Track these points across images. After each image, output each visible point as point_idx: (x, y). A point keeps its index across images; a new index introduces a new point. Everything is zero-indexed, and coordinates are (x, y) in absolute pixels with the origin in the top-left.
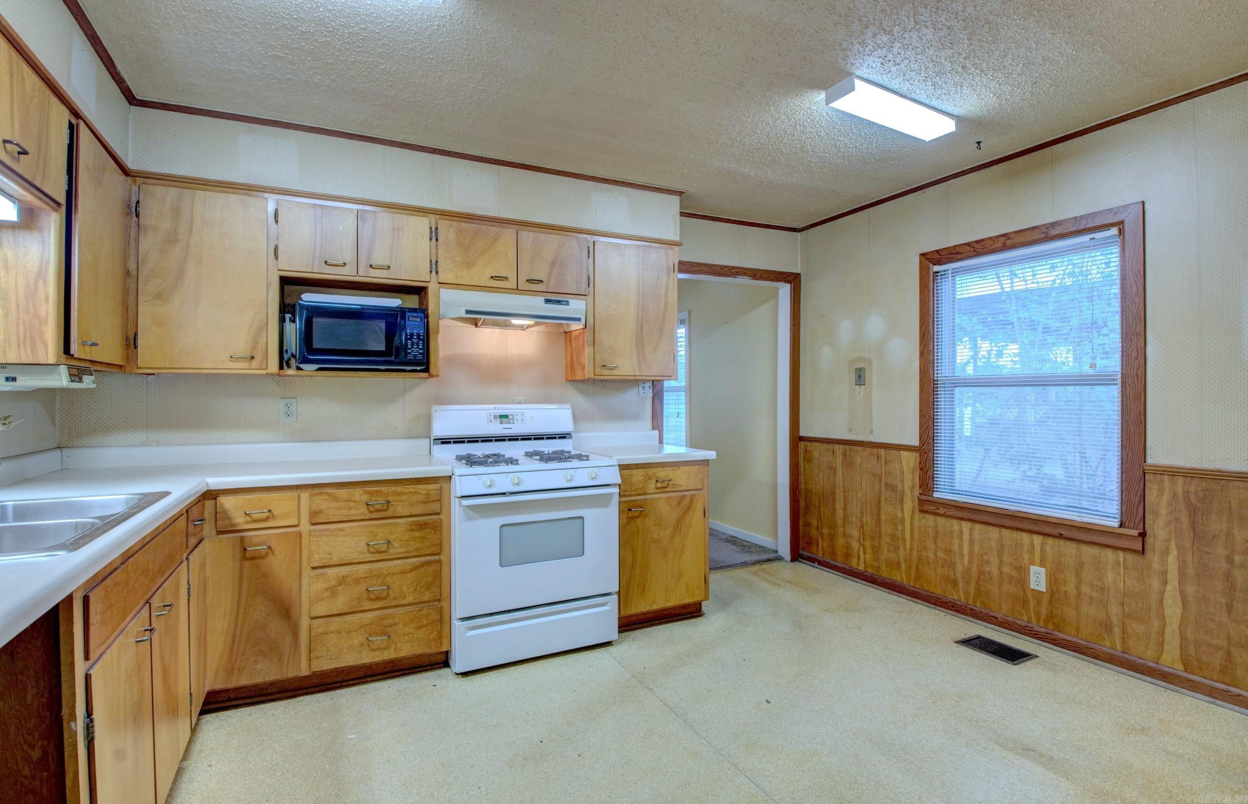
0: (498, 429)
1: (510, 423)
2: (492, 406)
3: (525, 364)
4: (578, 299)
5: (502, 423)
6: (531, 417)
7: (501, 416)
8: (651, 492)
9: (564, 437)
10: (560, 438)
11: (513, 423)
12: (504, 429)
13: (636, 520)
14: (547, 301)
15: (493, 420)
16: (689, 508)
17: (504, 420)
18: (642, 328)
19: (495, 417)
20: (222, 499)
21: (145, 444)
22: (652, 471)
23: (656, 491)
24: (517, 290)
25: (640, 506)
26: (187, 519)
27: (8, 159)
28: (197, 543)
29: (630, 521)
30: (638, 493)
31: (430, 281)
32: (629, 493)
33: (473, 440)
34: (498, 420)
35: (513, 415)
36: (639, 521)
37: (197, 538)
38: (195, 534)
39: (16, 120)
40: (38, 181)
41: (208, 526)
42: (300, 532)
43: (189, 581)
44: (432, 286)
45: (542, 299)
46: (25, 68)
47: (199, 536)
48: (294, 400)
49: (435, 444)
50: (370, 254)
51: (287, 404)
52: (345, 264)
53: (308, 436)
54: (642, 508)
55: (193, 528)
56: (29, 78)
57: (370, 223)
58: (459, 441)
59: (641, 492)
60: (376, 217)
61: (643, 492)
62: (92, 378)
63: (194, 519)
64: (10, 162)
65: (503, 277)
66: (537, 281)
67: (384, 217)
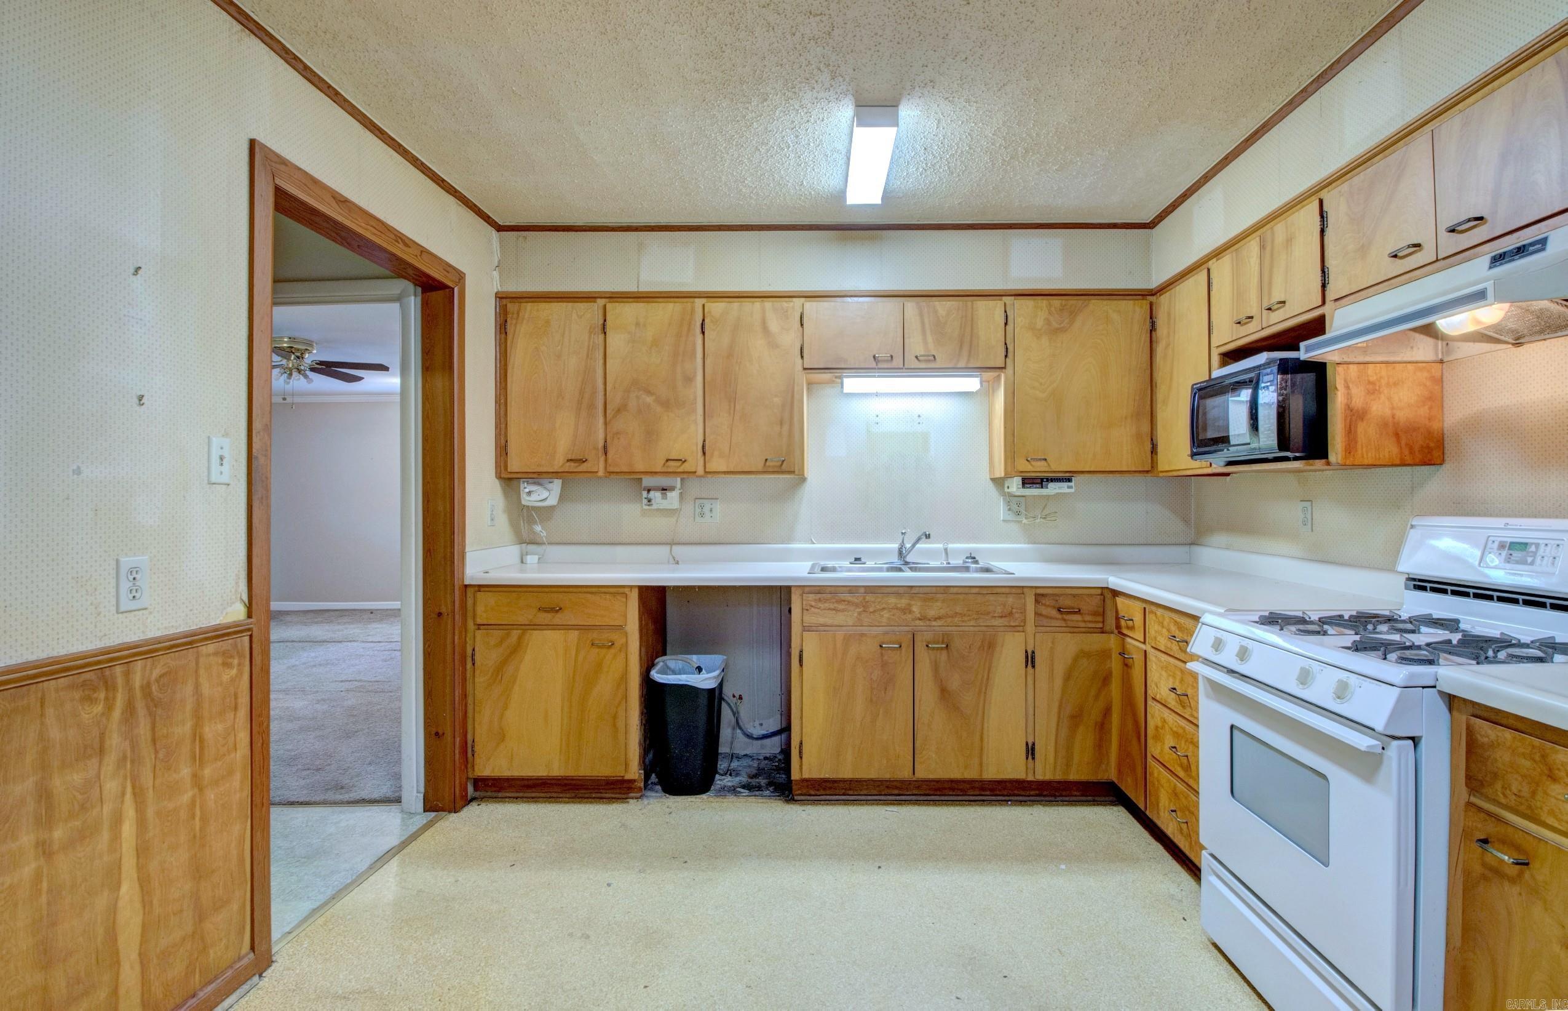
0: (1499, 574)
1: (1524, 563)
2: (1499, 522)
5: (1509, 560)
7: (1513, 546)
8: (1553, 822)
11: (1532, 563)
13: (1505, 884)
14: (1498, 260)
15: (1495, 551)
17: (1517, 555)
19: (1502, 546)
22: (1561, 756)
24: (1440, 260)
25: (1518, 848)
26: (1037, 601)
27: (923, 365)
28: (1076, 630)
29: (1484, 878)
30: (1513, 804)
31: (1324, 302)
32: (1488, 791)
33: (1461, 590)
34: (1504, 553)
35: (1537, 545)
36: (1512, 892)
37: (1070, 624)
38: (1065, 620)
39: (930, 339)
40: (962, 364)
41: (1111, 623)
42: (1145, 651)
43: (1033, 652)
44: (1326, 310)
45: (1486, 260)
46: (937, 303)
47: (1083, 625)
48: (1309, 503)
49: (1407, 588)
50: (1270, 294)
51: (1304, 510)
52: (1252, 317)
53: (1321, 556)
54: (1522, 858)
55: (1054, 613)
56: (942, 307)
57: (1268, 248)
58: (1439, 587)
59: (1522, 808)
60: (1273, 233)
61: (1528, 812)
62: (1070, 484)
63: (1057, 606)
64: (927, 366)
65: (1409, 246)
66: (1469, 220)
67: (1279, 229)
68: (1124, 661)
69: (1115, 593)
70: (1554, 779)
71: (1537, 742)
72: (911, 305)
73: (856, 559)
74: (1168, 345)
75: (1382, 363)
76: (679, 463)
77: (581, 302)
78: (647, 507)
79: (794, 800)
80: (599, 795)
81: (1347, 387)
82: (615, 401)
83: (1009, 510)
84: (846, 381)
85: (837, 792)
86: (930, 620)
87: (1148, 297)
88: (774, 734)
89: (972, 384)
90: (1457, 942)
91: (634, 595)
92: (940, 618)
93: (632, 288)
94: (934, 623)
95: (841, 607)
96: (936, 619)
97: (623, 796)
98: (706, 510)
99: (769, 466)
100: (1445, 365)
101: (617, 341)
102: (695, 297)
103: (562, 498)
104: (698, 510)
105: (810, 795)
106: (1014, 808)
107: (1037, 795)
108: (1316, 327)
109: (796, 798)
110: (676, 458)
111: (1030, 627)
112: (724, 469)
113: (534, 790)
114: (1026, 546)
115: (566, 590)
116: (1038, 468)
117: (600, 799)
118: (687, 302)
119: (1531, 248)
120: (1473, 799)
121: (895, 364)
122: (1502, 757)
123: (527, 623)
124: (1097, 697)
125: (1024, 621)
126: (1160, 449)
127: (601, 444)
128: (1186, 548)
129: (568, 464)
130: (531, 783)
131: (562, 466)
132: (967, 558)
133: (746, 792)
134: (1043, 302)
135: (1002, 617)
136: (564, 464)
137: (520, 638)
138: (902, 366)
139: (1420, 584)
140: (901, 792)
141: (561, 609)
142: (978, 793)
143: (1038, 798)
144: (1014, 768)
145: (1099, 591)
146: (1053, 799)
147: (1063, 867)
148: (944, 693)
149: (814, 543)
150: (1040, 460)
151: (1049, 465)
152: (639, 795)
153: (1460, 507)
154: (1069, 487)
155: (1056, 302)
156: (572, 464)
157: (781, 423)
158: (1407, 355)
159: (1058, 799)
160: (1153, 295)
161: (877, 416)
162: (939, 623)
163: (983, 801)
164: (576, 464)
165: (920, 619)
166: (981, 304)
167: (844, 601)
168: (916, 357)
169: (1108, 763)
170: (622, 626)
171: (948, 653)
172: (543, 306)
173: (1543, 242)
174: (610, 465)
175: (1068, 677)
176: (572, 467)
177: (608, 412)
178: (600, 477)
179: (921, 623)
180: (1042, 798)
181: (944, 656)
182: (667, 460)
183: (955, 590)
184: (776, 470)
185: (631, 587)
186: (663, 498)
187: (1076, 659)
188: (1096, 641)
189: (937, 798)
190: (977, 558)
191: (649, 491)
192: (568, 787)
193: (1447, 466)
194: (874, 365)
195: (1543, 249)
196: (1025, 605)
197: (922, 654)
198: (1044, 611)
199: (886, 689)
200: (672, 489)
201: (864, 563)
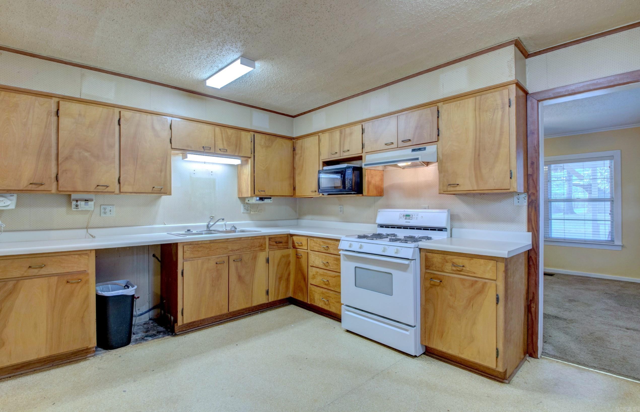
0: (403, 222)
1: (410, 219)
2: (403, 210)
3: (428, 186)
4: (432, 145)
5: (406, 219)
6: (422, 217)
7: (406, 215)
8: (447, 271)
9: (442, 230)
10: (438, 230)
11: (412, 219)
12: (406, 222)
13: (436, 287)
14: (413, 150)
15: (402, 217)
16: (481, 291)
17: (408, 217)
18: (479, 155)
19: (404, 216)
20: (295, 238)
21: (312, 220)
22: (449, 257)
23: (451, 272)
24: (398, 148)
25: (439, 279)
26: (269, 240)
27: (222, 153)
28: (280, 249)
29: (431, 287)
30: (438, 270)
31: (362, 152)
32: (431, 268)
33: (393, 227)
34: (405, 217)
35: (412, 215)
36: (438, 288)
37: (279, 247)
38: (277, 246)
39: (225, 143)
40: (236, 154)
41: (290, 245)
42: (308, 252)
43: (268, 258)
44: (363, 155)
45: (411, 150)
46: (228, 130)
47: (282, 247)
48: (342, 206)
49: (378, 227)
50: (344, 147)
51: (341, 208)
52: (336, 153)
53: (346, 220)
54: (441, 280)
55: (274, 243)
56: (230, 131)
57: (343, 134)
58: (387, 226)
59: (440, 270)
60: (345, 131)
61: (441, 270)
62: (271, 200)
63: (275, 241)
64: (224, 153)
65: (391, 143)
66: (408, 140)
67: (348, 130)
68: (297, 256)
69: (292, 235)
70: (447, 262)
71: (443, 255)
72: (217, 129)
73: (188, 230)
74: (301, 156)
75: (374, 170)
76: (105, 187)
77: (42, 97)
78: (75, 210)
79: (176, 335)
80: (69, 361)
81: (368, 176)
82: (63, 153)
83: (245, 209)
84: (188, 155)
85: (195, 326)
86: (234, 251)
87: (293, 140)
88: (146, 312)
89: (237, 162)
90: (424, 303)
91: (93, 254)
92: (238, 250)
93: (77, 96)
94: (236, 252)
95: (200, 249)
96: (237, 250)
97: (84, 357)
98: (107, 210)
99: (155, 190)
100: (384, 172)
101: (65, 121)
102: (115, 107)
103: (17, 205)
104: (102, 211)
105: (183, 331)
106: (262, 314)
107: (266, 308)
108: (360, 158)
109: (177, 334)
110: (103, 185)
111: (267, 249)
112: (131, 191)
113: (21, 370)
114: (250, 222)
115: (41, 255)
116: (263, 194)
117: (70, 363)
118: (110, 109)
119: (422, 149)
120: (427, 271)
121: (211, 151)
122: (435, 260)
123: (20, 276)
124: (286, 270)
125: (265, 247)
126: (297, 189)
127: (54, 176)
128: (296, 221)
129: (31, 186)
130: (19, 366)
131: (26, 187)
132: (232, 227)
133: (150, 338)
134: (264, 136)
135: (259, 247)
136: (27, 186)
137: (15, 286)
138: (214, 152)
139: (382, 226)
140: (221, 320)
141: (45, 266)
142: (248, 312)
143: (267, 309)
144: (263, 300)
145: (287, 235)
146: (271, 308)
147: (293, 325)
148: (240, 278)
149: (165, 225)
150: (263, 191)
151: (265, 193)
152: (93, 354)
153: (388, 206)
154: (271, 201)
155: (268, 137)
156: (34, 186)
157: (161, 171)
158: (377, 169)
159: (273, 307)
160: (294, 139)
161: (194, 171)
162: (238, 251)
163: (250, 314)
164: (37, 186)
165: (231, 251)
166: (243, 133)
167: (202, 247)
168: (220, 149)
169: (289, 292)
170: (86, 271)
171: (241, 262)
172: (13, 94)
173: (425, 149)
174: (60, 187)
175: (278, 265)
176: (33, 187)
177: (59, 159)
178: (52, 194)
179: (231, 252)
180: (268, 309)
181: (239, 264)
182: (98, 186)
183: (243, 239)
184: (158, 192)
185: (91, 250)
186: (85, 205)
187: (280, 259)
188: (285, 252)
189: (234, 318)
190: (236, 227)
191: (77, 201)
192: (46, 362)
193: (384, 197)
194: (203, 150)
195: (425, 150)
196: (266, 242)
197: (232, 265)
198: (271, 243)
199: (218, 280)
200: (92, 200)
201: (192, 232)
